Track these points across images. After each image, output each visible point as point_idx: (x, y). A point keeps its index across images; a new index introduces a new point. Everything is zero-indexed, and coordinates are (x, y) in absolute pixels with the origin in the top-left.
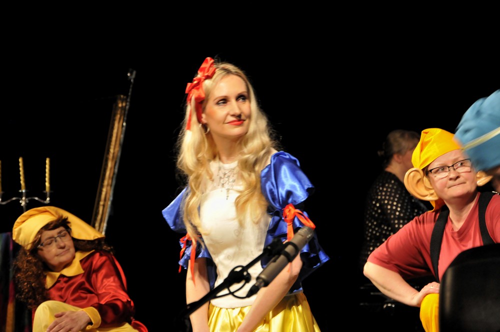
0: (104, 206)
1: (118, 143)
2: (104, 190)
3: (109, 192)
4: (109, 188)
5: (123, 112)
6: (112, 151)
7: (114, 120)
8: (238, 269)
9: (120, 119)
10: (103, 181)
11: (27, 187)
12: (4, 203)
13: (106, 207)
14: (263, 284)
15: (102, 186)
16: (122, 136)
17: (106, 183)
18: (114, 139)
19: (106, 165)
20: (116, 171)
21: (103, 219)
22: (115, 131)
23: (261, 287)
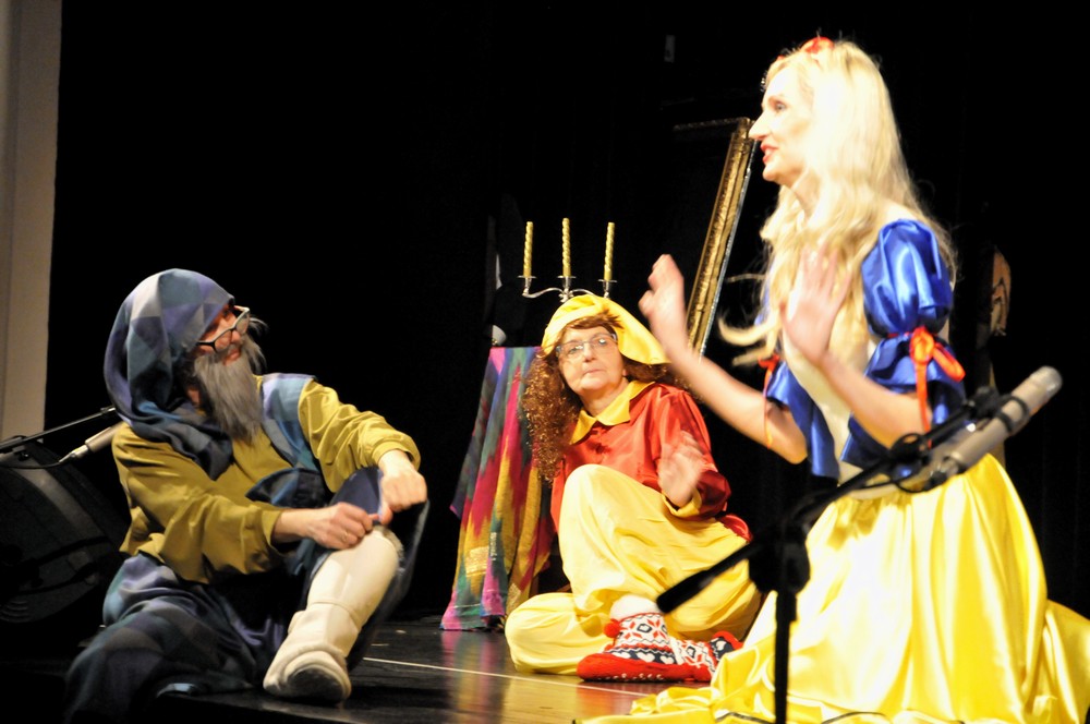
0: (703, 312)
1: (735, 202)
2: (705, 284)
3: (713, 287)
4: (714, 280)
5: (748, 147)
6: (723, 216)
7: (731, 162)
8: (910, 440)
9: (742, 159)
10: (704, 270)
11: (573, 272)
12: (533, 296)
13: (706, 314)
14: (955, 470)
15: (702, 277)
16: (743, 191)
17: (709, 271)
18: (728, 195)
19: (712, 240)
20: (728, 251)
21: (701, 334)
22: (731, 181)
23: (952, 475)
